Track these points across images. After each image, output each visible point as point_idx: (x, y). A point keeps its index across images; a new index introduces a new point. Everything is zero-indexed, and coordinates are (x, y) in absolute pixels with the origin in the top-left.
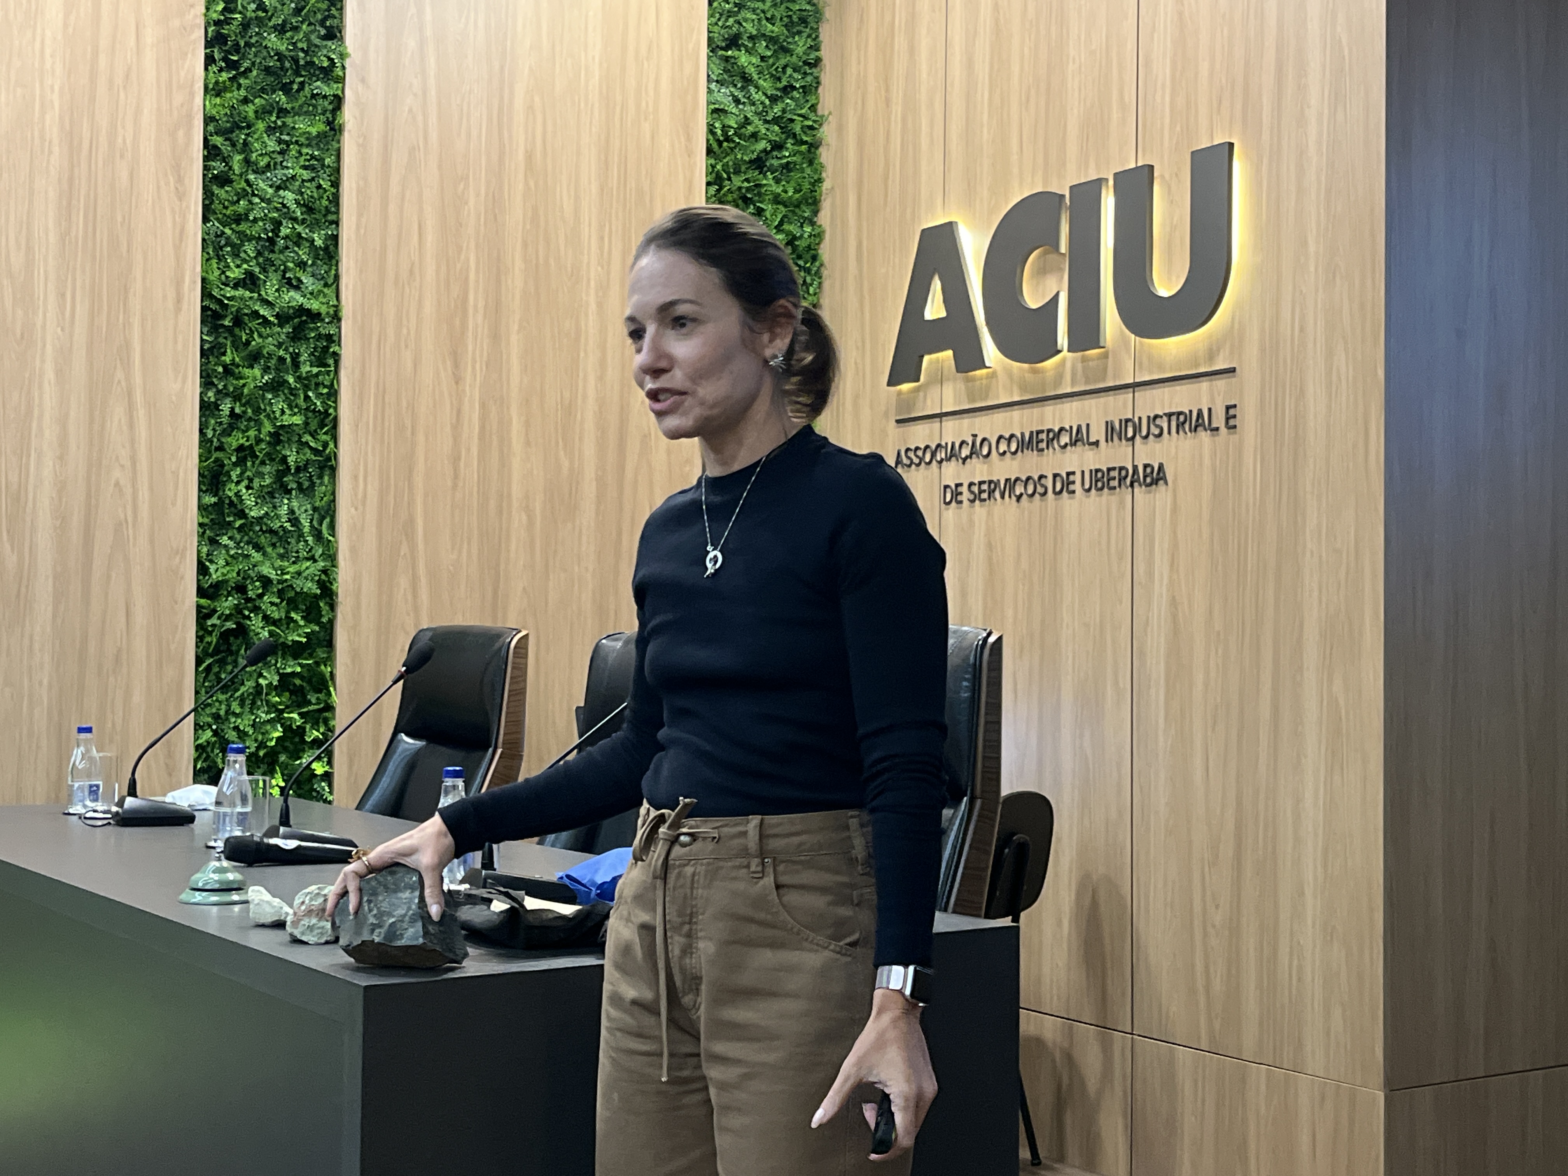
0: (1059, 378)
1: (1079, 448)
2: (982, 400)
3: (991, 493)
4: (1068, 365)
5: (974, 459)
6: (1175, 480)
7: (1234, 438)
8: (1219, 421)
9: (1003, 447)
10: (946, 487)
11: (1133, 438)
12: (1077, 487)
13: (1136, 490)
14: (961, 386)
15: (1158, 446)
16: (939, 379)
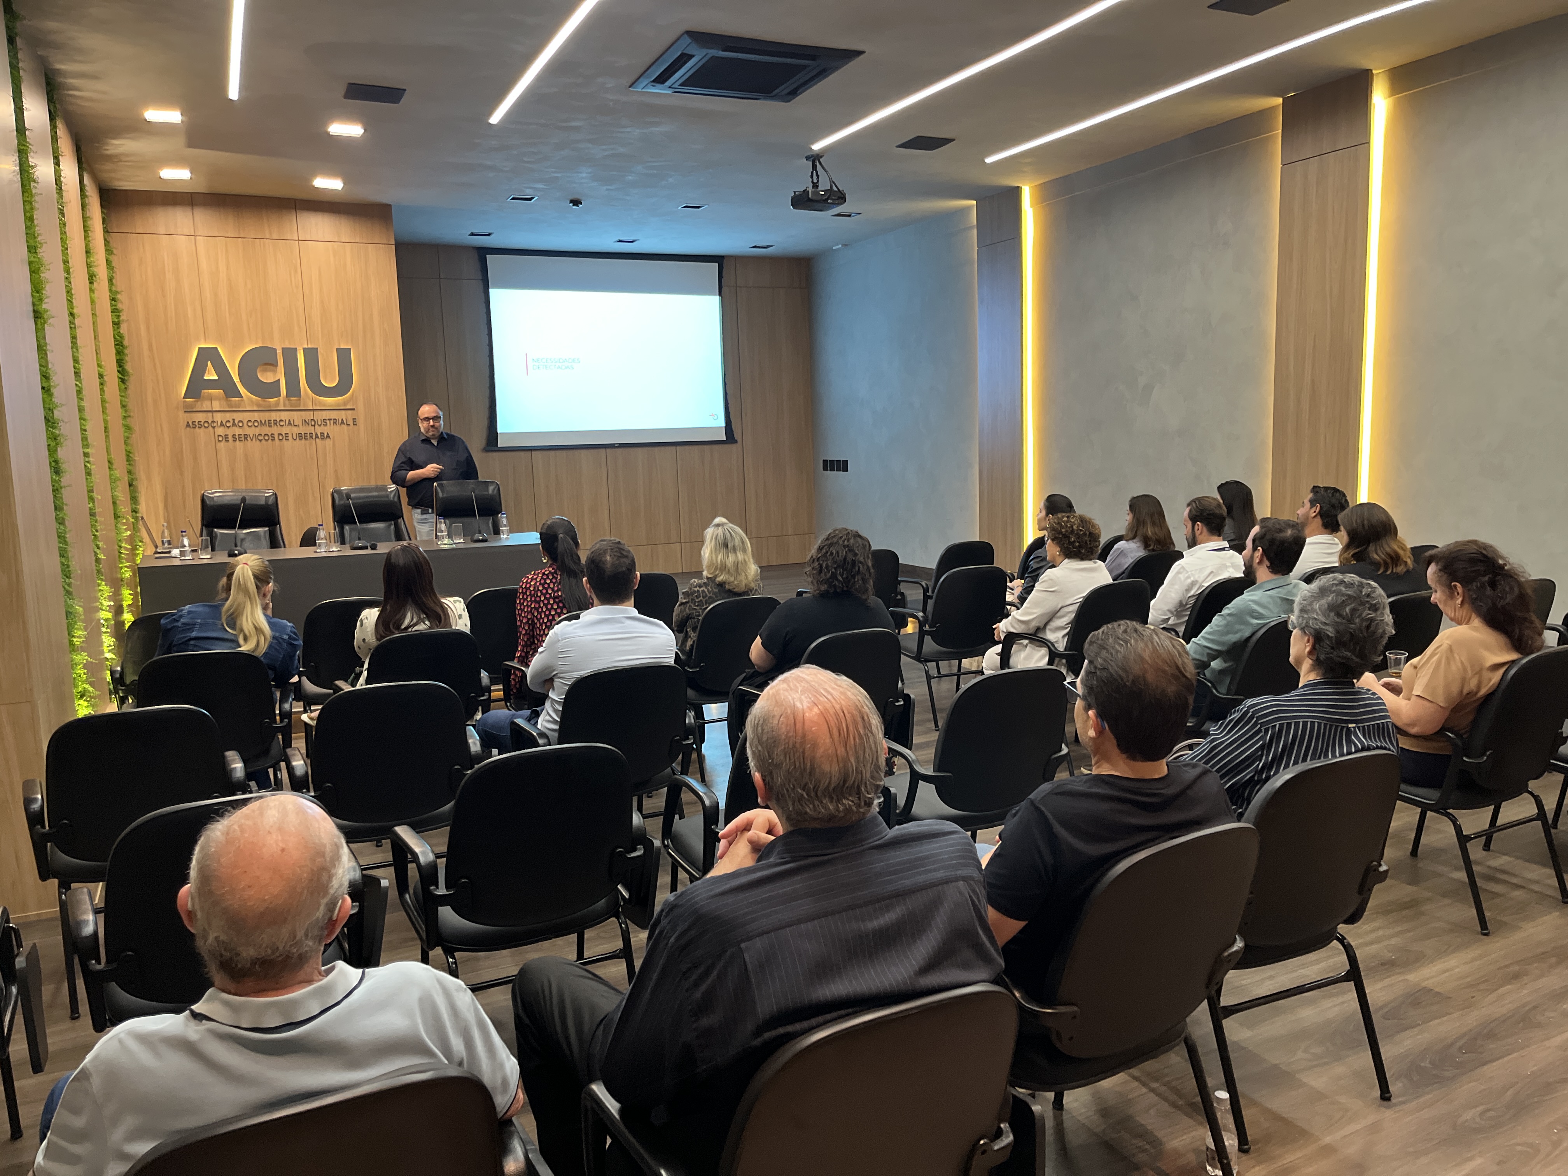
0: (277, 404)
1: (290, 427)
2: (236, 407)
3: (246, 439)
4: (282, 401)
5: (234, 428)
6: (334, 437)
7: (355, 427)
8: (351, 423)
9: (250, 424)
10: (219, 436)
11: (314, 425)
12: (290, 437)
13: (317, 440)
14: (224, 403)
15: (325, 428)
16: (211, 398)
